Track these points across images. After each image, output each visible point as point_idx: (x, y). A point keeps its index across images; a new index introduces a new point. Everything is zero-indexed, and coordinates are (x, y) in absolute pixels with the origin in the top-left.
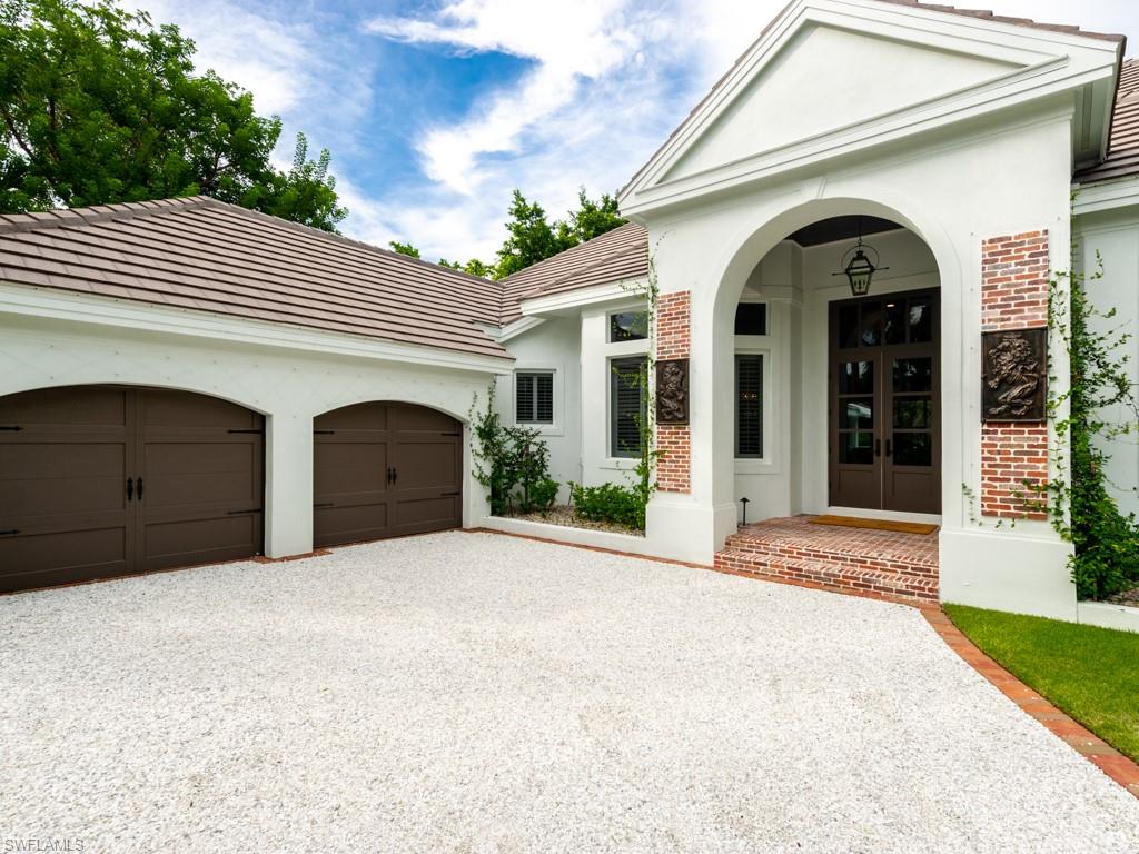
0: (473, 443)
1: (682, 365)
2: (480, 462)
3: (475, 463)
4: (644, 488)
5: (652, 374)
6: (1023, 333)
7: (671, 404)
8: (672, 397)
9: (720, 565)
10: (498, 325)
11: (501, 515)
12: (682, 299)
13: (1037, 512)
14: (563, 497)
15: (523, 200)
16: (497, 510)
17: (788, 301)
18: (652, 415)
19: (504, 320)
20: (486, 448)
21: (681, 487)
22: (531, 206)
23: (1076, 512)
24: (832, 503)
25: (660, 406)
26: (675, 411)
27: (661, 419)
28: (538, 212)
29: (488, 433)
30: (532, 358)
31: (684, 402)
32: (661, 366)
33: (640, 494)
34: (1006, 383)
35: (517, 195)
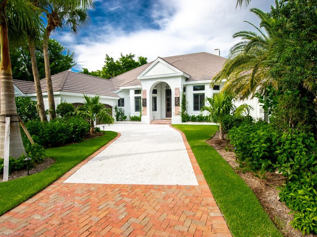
0: (114, 110)
1: (146, 99)
2: (115, 113)
3: (114, 113)
4: (141, 116)
5: (142, 100)
6: (178, 97)
7: (144, 104)
8: (144, 103)
9: (150, 123)
10: (115, 90)
11: (118, 121)
12: (145, 91)
13: (179, 114)
14: (128, 118)
15: (108, 56)
16: (117, 120)
17: (160, 89)
18: (142, 105)
19: (115, 89)
20: (116, 111)
21: (146, 115)
22: (110, 58)
23: (182, 114)
24: (166, 117)
25: (143, 104)
26: (145, 105)
27: (143, 106)
28: (112, 59)
29: (116, 108)
30: (121, 96)
31: (146, 104)
32: (143, 99)
33: (140, 117)
34: (176, 102)
35: (107, 55)
